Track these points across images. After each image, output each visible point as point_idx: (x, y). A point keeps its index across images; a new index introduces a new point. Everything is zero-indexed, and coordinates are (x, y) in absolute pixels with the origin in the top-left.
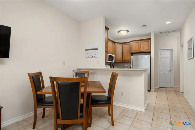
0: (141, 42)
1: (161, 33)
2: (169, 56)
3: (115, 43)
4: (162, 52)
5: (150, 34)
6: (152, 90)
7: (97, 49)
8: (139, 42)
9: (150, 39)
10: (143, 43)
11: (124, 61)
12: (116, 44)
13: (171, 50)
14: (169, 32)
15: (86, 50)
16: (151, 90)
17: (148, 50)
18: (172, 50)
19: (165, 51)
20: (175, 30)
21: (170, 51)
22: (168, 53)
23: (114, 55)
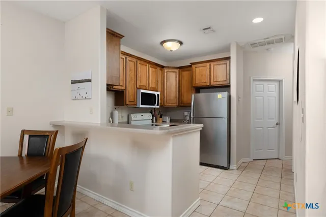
0: (212, 64)
1: (253, 45)
2: (276, 94)
3: (163, 67)
4: (259, 86)
5: (228, 49)
6: (233, 166)
7: (90, 81)
8: (208, 64)
9: (229, 58)
10: (215, 67)
11: (182, 105)
12: (166, 70)
13: (280, 82)
14: (269, 43)
15: (72, 83)
16: (231, 167)
17: (226, 83)
18: (282, 81)
19: (265, 84)
20: (280, 37)
21: (277, 84)
22: (273, 87)
23: (156, 93)
